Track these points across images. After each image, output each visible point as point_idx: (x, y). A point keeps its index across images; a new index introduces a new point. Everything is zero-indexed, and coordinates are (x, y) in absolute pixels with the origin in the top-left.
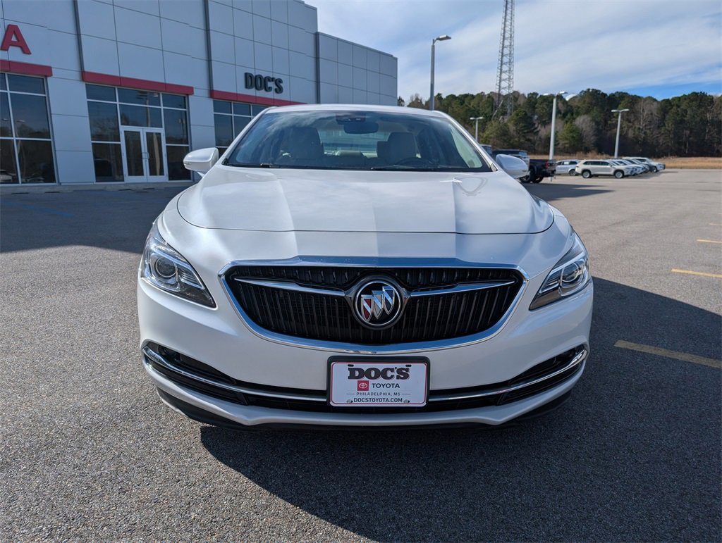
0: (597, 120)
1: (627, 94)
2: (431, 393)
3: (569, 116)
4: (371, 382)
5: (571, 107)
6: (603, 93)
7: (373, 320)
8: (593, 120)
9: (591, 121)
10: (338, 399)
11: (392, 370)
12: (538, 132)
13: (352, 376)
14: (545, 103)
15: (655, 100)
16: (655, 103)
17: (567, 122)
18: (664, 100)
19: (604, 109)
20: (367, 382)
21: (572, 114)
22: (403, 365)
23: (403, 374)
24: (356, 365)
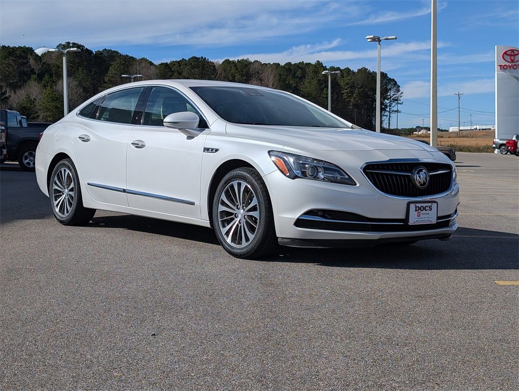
0: (84, 84)
1: (117, 52)
2: (439, 218)
3: (46, 77)
4: (421, 212)
5: (48, 65)
6: (87, 50)
7: (421, 185)
8: (80, 85)
9: (77, 86)
10: (412, 221)
11: (427, 206)
12: (6, 98)
13: (416, 210)
14: (11, 58)
15: (151, 64)
16: (152, 67)
17: (45, 86)
18: (162, 64)
19: (91, 71)
20: (420, 213)
21: (51, 76)
22: (430, 204)
23: (431, 209)
24: (418, 205)
